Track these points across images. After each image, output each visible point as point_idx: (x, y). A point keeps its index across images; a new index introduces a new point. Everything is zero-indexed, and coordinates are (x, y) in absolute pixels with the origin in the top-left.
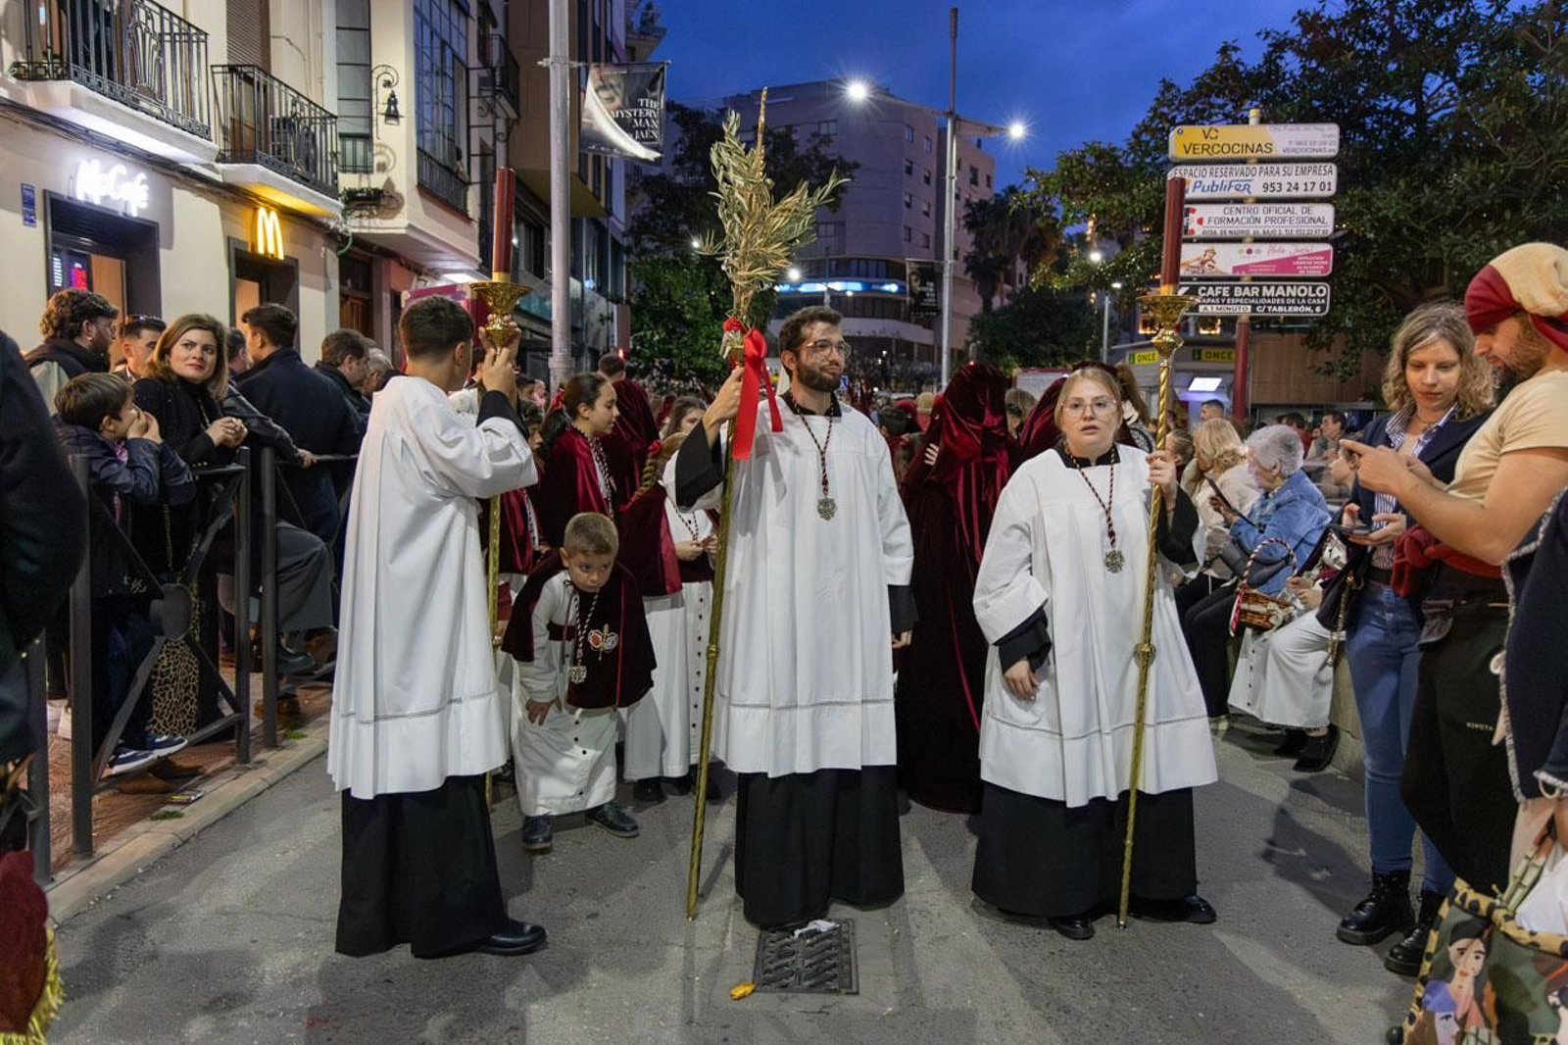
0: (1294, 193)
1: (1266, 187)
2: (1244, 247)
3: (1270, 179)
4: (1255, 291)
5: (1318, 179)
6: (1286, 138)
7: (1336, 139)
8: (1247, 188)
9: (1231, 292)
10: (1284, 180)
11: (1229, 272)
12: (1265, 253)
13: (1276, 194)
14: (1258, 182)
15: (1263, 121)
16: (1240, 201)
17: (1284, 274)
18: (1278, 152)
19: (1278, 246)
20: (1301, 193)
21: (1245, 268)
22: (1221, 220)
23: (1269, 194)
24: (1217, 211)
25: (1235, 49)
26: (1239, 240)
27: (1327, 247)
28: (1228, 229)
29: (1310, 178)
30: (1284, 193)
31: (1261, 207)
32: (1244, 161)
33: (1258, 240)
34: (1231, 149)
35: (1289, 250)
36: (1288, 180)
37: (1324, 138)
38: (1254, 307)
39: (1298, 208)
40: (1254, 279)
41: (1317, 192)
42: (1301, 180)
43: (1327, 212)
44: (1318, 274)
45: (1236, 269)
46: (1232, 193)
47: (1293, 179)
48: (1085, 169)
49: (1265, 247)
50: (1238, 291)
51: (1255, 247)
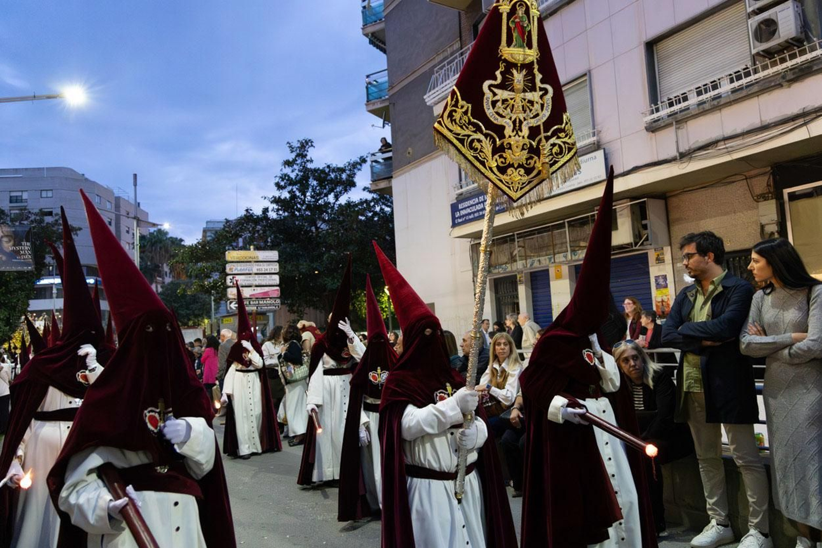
0: (266, 272)
1: (257, 270)
2: (253, 288)
3: (259, 267)
4: (257, 302)
5: (273, 267)
6: (263, 255)
7: (277, 255)
8: (252, 270)
9: (250, 303)
10: (263, 268)
11: (248, 296)
12: (259, 290)
13: (260, 272)
14: (255, 268)
15: (255, 249)
16: (250, 274)
17: (265, 296)
18: (260, 259)
19: (263, 288)
20: (268, 272)
21: (253, 295)
22: (245, 280)
23: (258, 272)
24: (243, 277)
25: (251, 210)
26: (250, 286)
27: (278, 288)
28: (247, 283)
29: (271, 267)
30: (263, 272)
31: (256, 276)
32: (250, 262)
33: (257, 286)
34: (246, 258)
35: (266, 289)
36: (265, 268)
37: (274, 255)
38: (257, 307)
39: (268, 276)
40: (257, 298)
41: (273, 271)
42: (268, 268)
43: (277, 278)
44: (276, 296)
45: (250, 295)
46: (247, 272)
47: (266, 267)
48: (197, 252)
49: (259, 288)
50: (251, 303)
51: (255, 288)
